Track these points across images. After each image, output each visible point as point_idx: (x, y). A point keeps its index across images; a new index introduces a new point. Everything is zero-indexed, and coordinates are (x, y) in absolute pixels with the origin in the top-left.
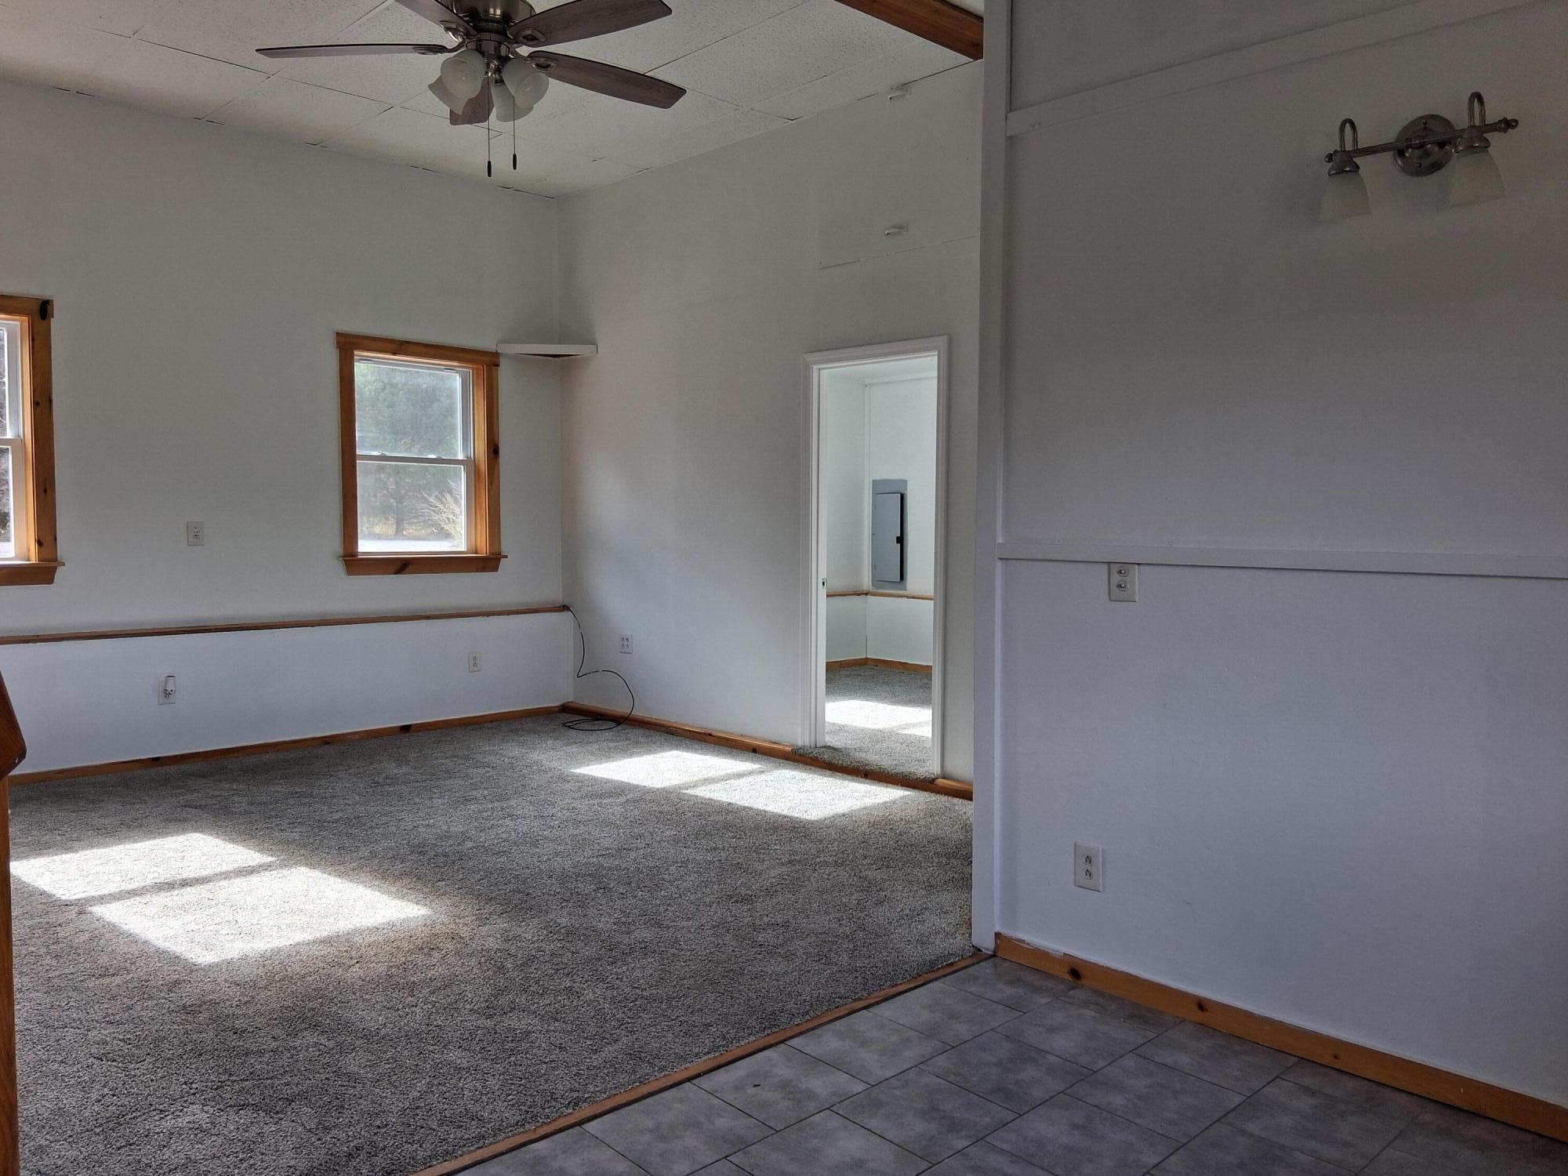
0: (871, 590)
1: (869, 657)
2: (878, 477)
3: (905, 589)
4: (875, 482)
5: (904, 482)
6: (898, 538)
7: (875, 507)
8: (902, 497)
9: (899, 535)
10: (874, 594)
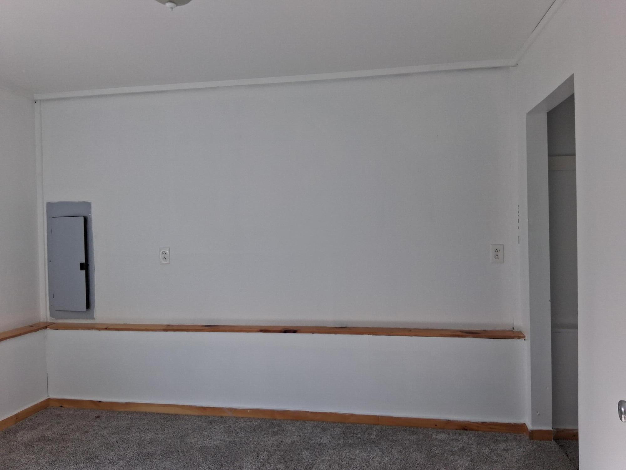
0: (49, 321)
1: (52, 396)
2: (55, 199)
3: (93, 319)
4: (50, 206)
5: (88, 205)
6: (82, 265)
7: (50, 232)
8: (86, 221)
9: (83, 261)
10: (57, 327)
